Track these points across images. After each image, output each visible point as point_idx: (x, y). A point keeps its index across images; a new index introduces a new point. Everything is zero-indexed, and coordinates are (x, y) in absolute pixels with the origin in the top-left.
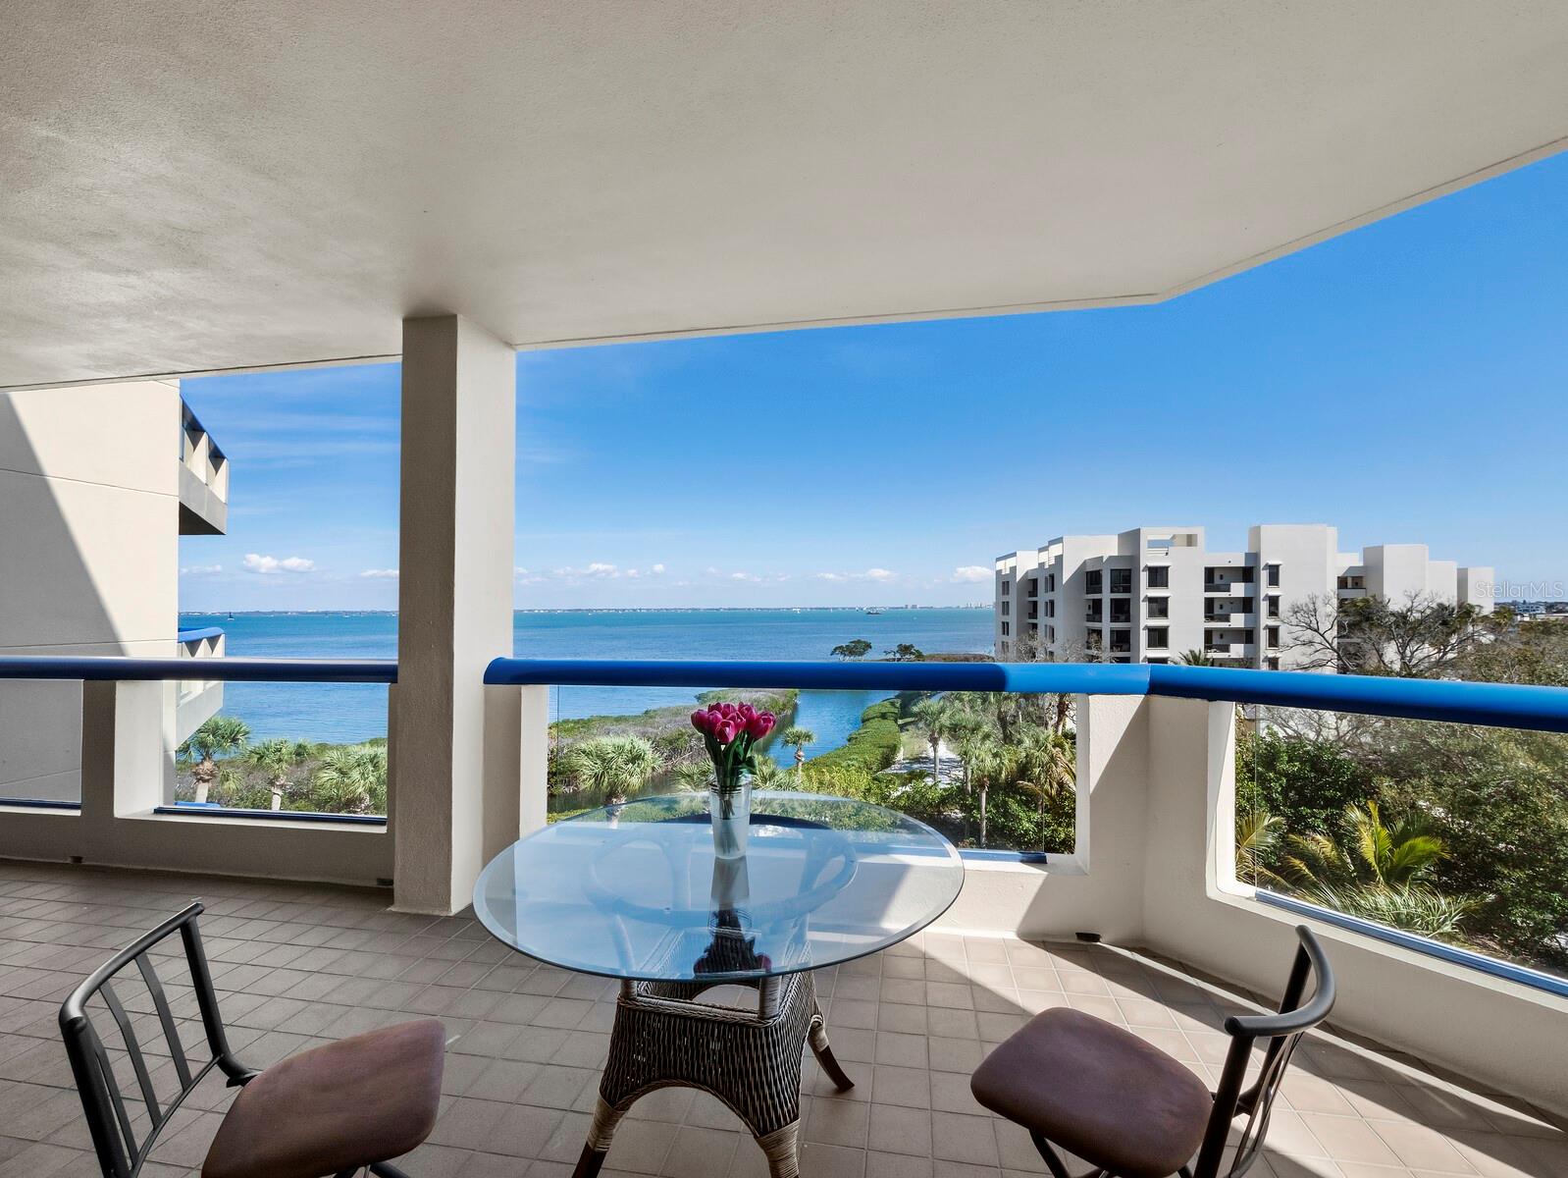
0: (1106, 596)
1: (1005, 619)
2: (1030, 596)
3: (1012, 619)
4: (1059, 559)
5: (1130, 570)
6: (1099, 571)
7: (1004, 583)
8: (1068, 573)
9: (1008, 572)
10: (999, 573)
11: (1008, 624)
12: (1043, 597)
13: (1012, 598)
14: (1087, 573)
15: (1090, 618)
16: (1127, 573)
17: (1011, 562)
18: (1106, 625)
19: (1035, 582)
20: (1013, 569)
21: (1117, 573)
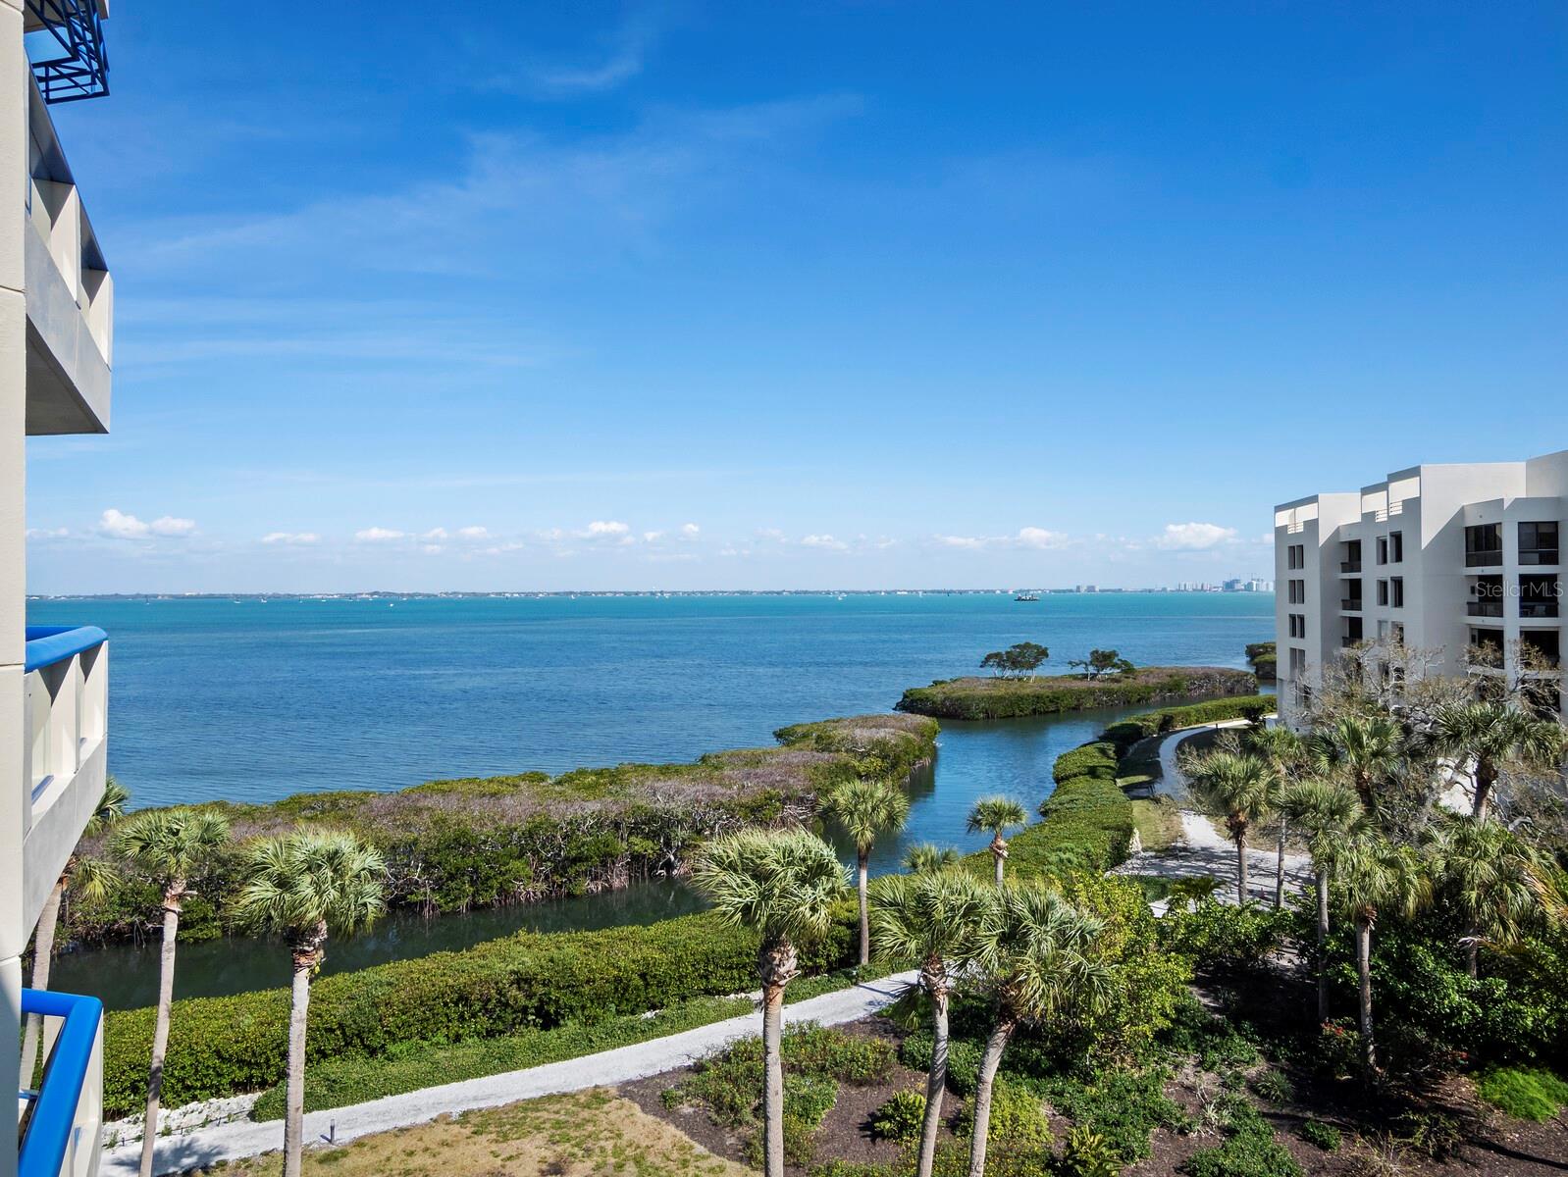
0: (1511, 568)
1: (1297, 609)
2: (1344, 571)
3: (1312, 609)
4: (1413, 506)
5: (1556, 523)
6: (1494, 525)
7: (1292, 548)
8: (1430, 530)
9: (1300, 529)
10: (1281, 532)
11: (1302, 619)
12: (1371, 572)
13: (1312, 574)
14: (1467, 529)
15: (1475, 610)
16: (1551, 530)
17: (1307, 513)
18: (1512, 622)
19: (1354, 548)
20: (1312, 526)
21: (1531, 530)
